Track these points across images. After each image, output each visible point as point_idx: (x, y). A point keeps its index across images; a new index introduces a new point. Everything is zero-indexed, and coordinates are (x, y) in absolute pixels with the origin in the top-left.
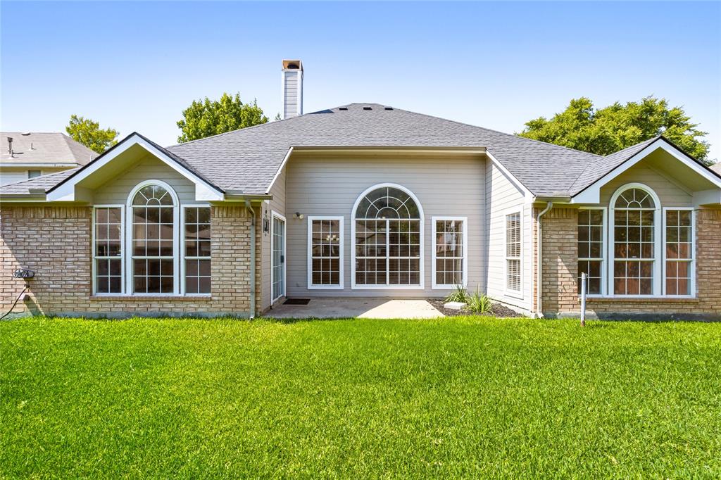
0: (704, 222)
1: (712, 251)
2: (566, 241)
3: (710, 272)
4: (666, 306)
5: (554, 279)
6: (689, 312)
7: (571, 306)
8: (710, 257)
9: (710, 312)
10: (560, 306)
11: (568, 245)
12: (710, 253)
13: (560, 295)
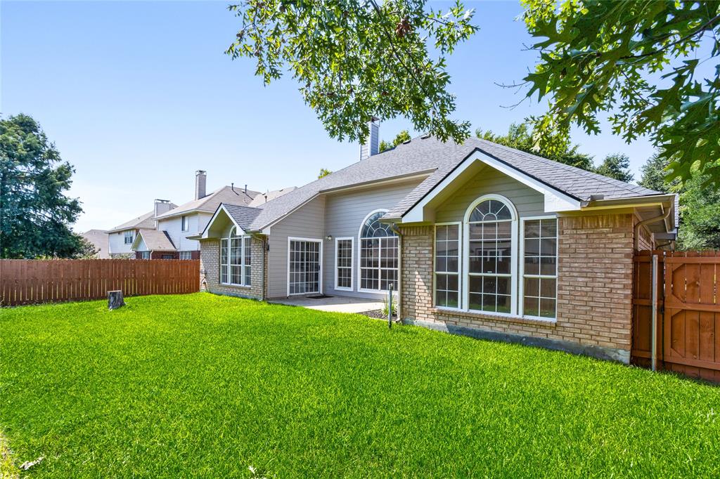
0: (565, 232)
1: (575, 267)
2: (422, 256)
3: (572, 293)
4: (518, 328)
5: (412, 290)
6: (545, 337)
7: (426, 316)
8: (571, 274)
9: (572, 340)
10: (417, 314)
11: (424, 259)
12: (574, 269)
13: (417, 304)
